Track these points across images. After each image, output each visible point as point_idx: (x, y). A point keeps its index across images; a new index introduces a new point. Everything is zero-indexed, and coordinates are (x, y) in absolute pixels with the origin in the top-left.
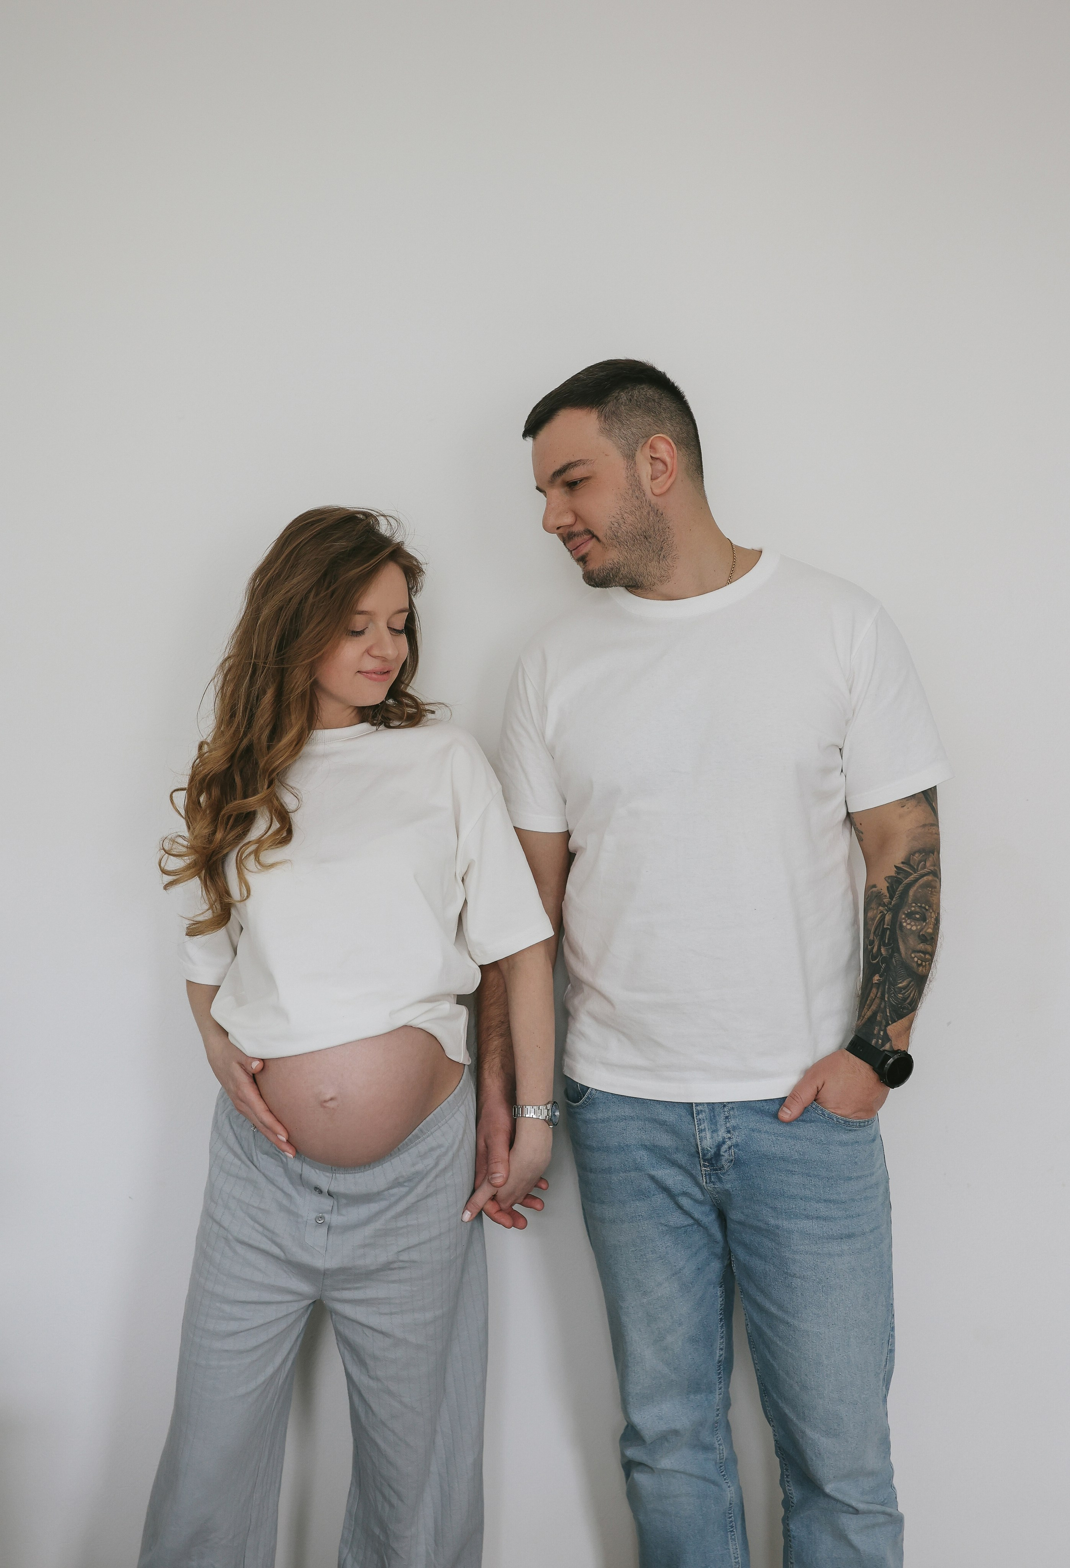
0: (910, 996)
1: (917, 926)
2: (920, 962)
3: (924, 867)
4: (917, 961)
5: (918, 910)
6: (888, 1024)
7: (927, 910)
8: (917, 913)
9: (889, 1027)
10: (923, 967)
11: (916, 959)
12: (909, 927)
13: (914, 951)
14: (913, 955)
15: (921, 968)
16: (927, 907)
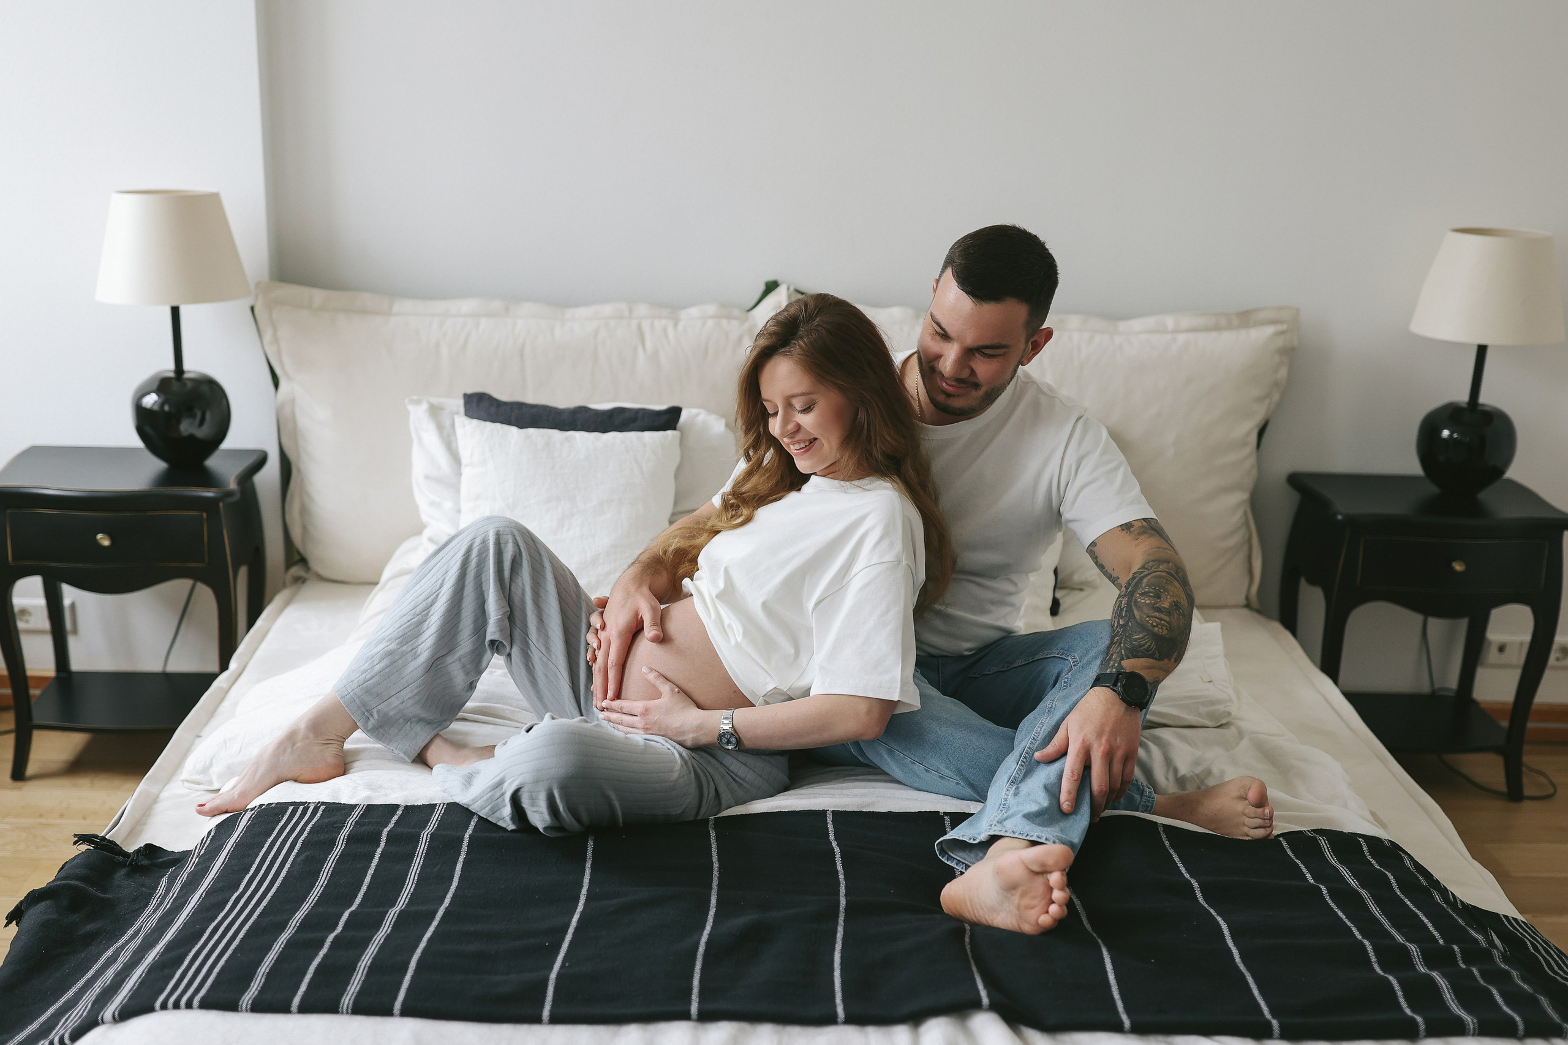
0: (1144, 645)
1: (1149, 599)
2: (1154, 624)
3: (1158, 567)
4: (1152, 624)
5: (1151, 590)
6: (1122, 659)
7: (1161, 592)
8: (1151, 593)
9: (1122, 662)
10: (1159, 628)
11: (1151, 622)
12: (1143, 601)
13: (1148, 617)
14: (1147, 619)
15: (1156, 629)
16: (1162, 590)
